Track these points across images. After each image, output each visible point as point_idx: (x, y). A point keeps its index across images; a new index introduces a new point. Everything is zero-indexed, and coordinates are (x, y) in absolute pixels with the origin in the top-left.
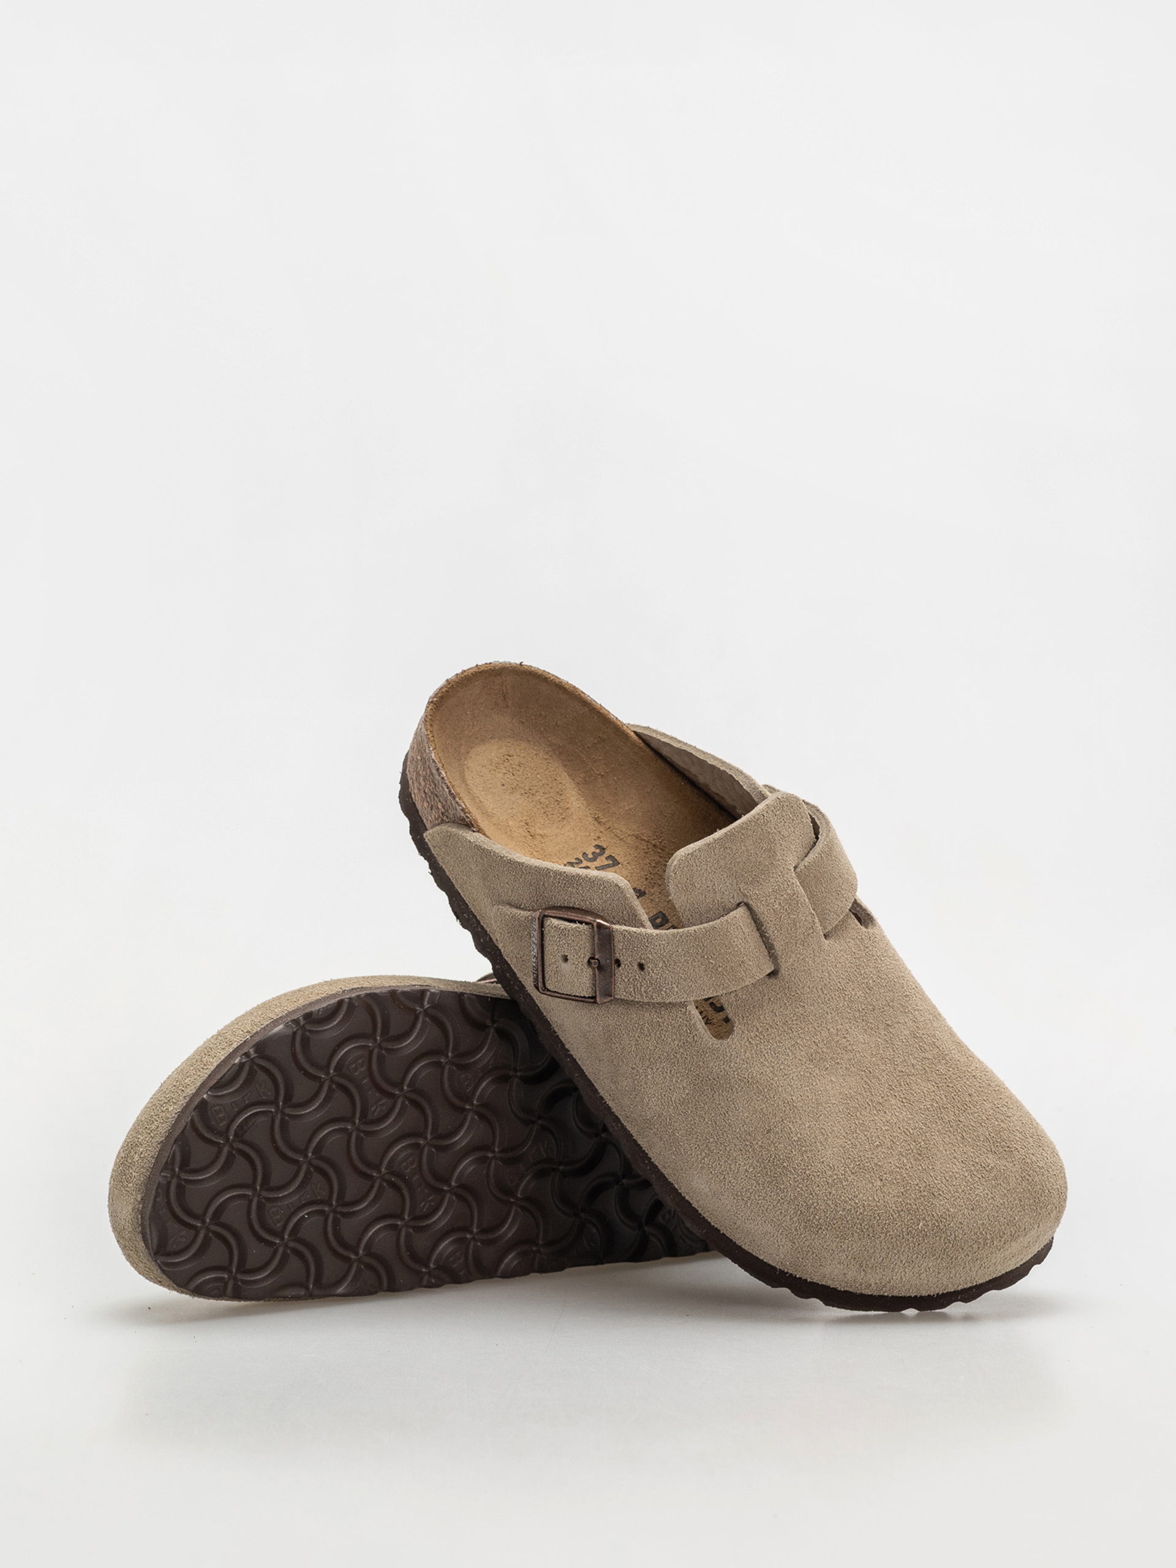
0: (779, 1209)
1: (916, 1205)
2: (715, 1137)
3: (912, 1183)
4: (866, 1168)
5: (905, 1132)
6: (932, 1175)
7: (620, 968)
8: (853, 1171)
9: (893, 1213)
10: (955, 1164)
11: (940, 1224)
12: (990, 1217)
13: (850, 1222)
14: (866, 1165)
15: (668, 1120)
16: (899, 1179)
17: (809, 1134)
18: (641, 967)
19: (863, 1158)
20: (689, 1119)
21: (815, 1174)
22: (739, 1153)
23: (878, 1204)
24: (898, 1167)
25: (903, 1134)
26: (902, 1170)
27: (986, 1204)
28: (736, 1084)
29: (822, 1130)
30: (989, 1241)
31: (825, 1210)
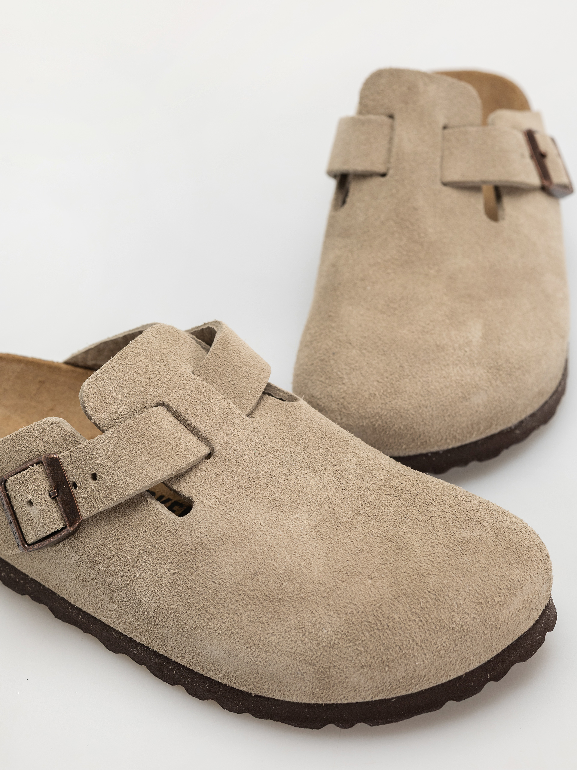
0: (289, 638)
1: (410, 588)
2: (211, 600)
3: (400, 572)
4: (354, 574)
5: (378, 537)
6: (416, 561)
7: (78, 488)
8: (343, 580)
9: (392, 602)
10: (434, 547)
11: (439, 597)
12: (482, 578)
13: (355, 623)
14: (353, 571)
15: (166, 606)
16: (387, 573)
17: (292, 564)
18: (94, 477)
19: (348, 567)
20: (183, 595)
21: (310, 594)
22: (236, 605)
23: (375, 598)
24: (383, 564)
25: (378, 538)
26: (387, 565)
27: (475, 569)
28: (212, 546)
29: (304, 558)
30: (489, 600)
31: (330, 622)
